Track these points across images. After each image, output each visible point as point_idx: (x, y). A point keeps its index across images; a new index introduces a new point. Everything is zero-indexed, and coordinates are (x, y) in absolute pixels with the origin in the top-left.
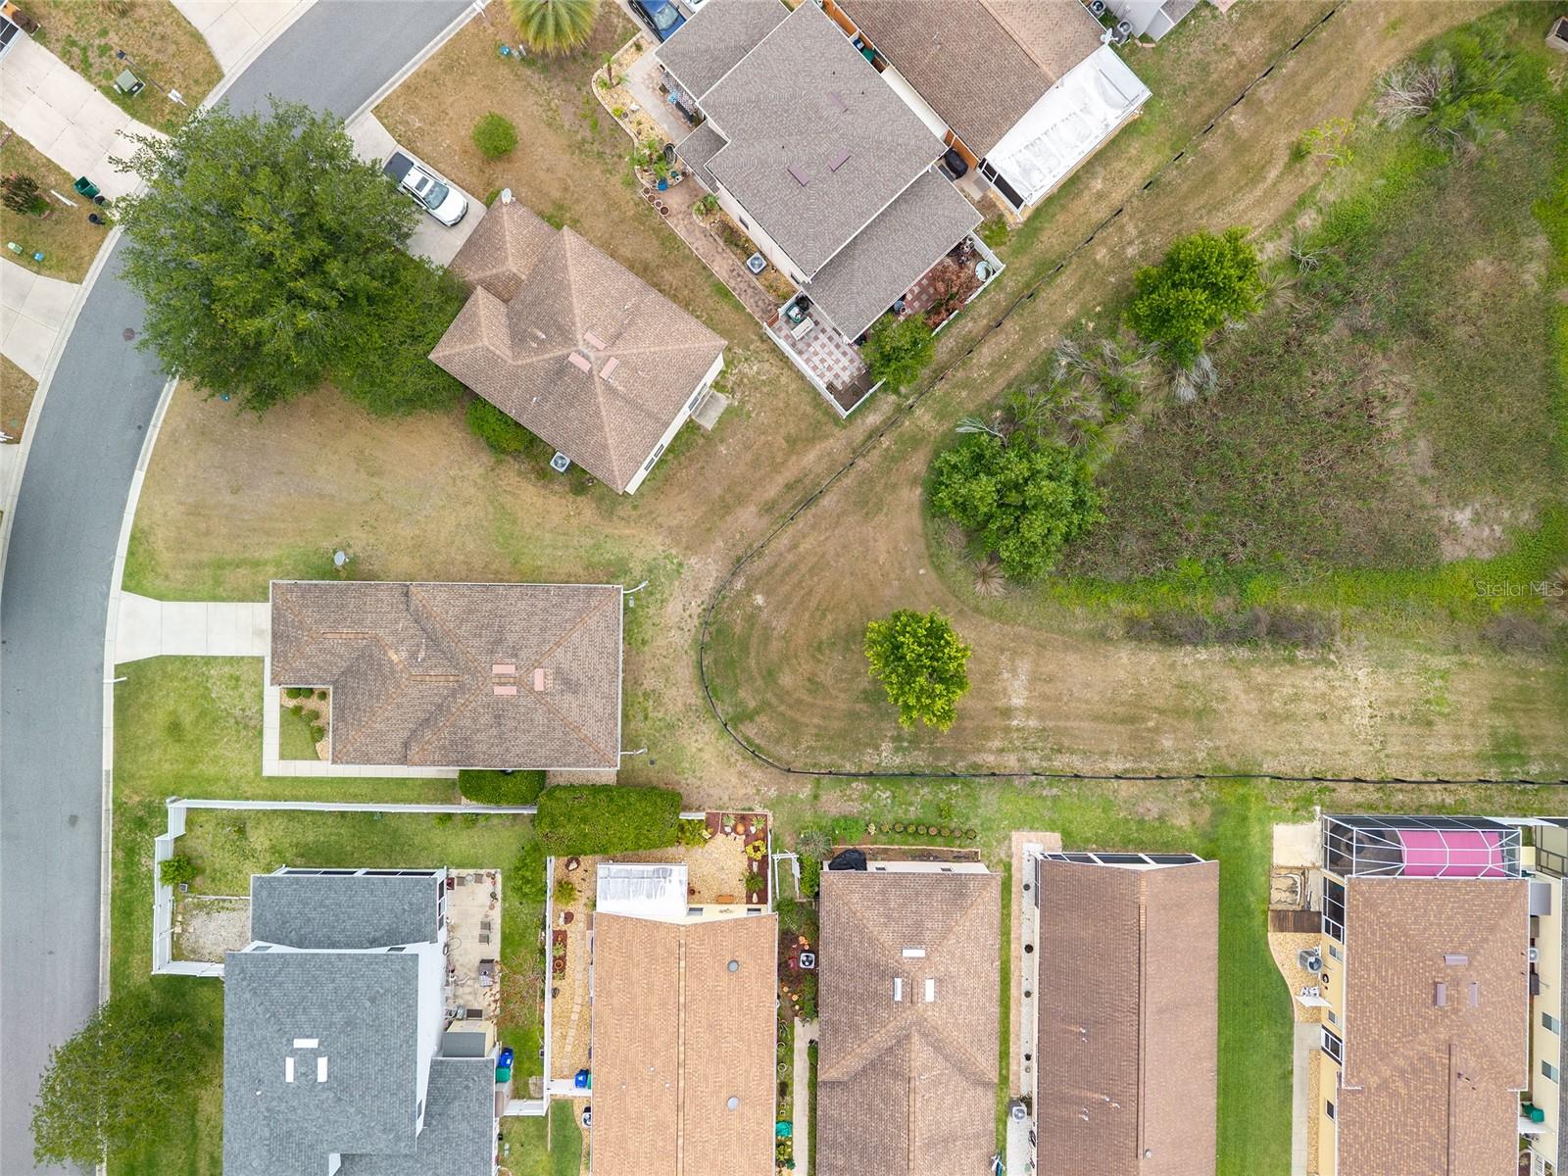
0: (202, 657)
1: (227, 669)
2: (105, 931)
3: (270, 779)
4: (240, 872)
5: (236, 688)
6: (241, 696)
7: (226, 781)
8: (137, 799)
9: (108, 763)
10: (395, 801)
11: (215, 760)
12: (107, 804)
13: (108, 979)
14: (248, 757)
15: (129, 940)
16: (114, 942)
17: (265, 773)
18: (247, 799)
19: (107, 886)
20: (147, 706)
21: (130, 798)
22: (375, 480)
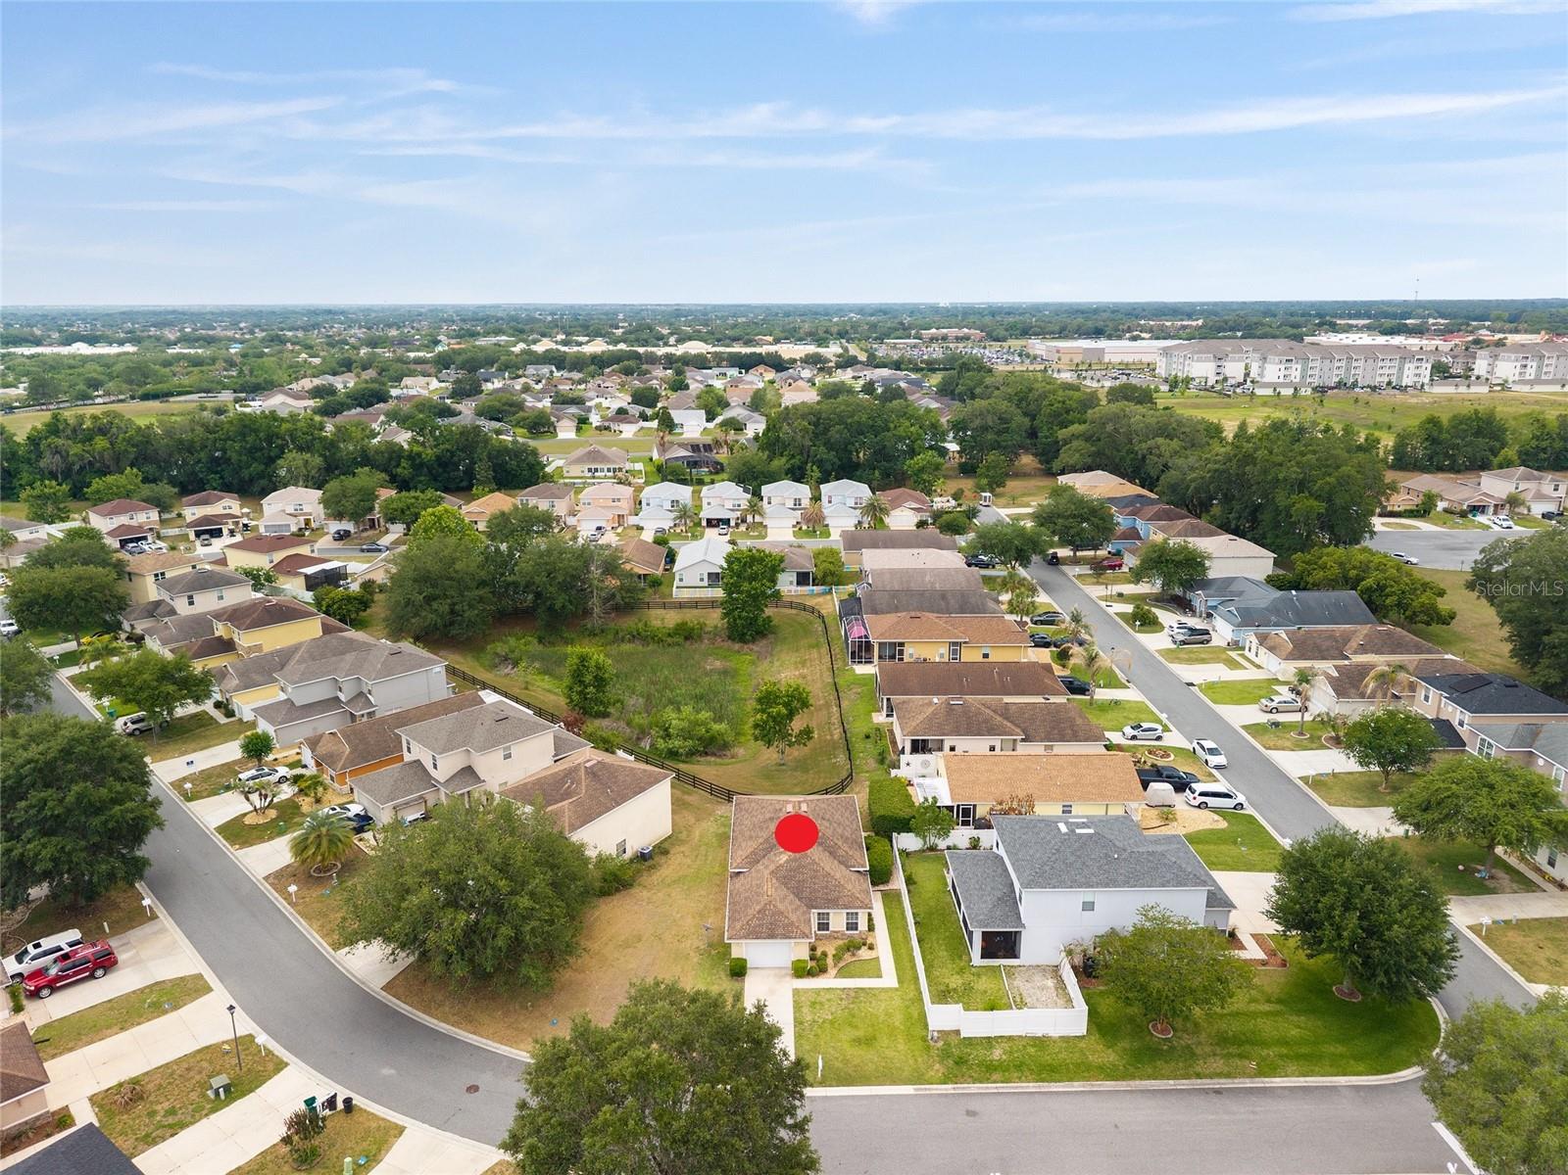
0: (795, 1026)
1: (805, 1010)
2: (1077, 1086)
3: (900, 981)
4: (986, 992)
5: (821, 1004)
6: (829, 1000)
7: (908, 1007)
8: (937, 1066)
9: (908, 1090)
10: (904, 918)
11: (888, 1015)
12: (948, 1088)
13: (1124, 1083)
14: (883, 996)
15: (1078, 1065)
16: (1085, 1079)
17: (897, 985)
18: (921, 993)
19: (1031, 1087)
20: (846, 1062)
21: (938, 1070)
22: (644, 939)
